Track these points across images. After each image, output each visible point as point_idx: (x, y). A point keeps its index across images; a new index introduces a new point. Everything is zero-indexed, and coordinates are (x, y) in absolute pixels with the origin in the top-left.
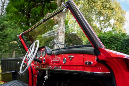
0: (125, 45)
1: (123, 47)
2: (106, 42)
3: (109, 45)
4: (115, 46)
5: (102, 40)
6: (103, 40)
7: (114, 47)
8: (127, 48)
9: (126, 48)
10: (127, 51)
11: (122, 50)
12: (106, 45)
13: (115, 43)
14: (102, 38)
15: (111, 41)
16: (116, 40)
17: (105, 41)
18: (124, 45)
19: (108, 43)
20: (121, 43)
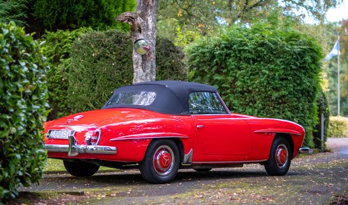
0: (294, 67)
1: (289, 73)
2: (245, 58)
3: (253, 66)
4: (269, 69)
5: (237, 52)
6: (240, 51)
7: (265, 74)
8: (298, 73)
9: (296, 75)
10: (298, 82)
11: (287, 79)
12: (247, 67)
13: (270, 61)
14: (235, 46)
15: (259, 57)
16: (272, 53)
17: (244, 55)
18: (291, 67)
19: (251, 62)
20: (283, 62)
